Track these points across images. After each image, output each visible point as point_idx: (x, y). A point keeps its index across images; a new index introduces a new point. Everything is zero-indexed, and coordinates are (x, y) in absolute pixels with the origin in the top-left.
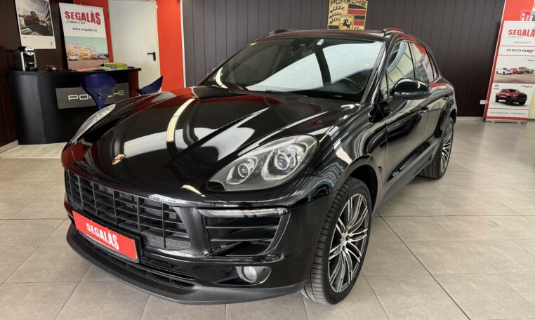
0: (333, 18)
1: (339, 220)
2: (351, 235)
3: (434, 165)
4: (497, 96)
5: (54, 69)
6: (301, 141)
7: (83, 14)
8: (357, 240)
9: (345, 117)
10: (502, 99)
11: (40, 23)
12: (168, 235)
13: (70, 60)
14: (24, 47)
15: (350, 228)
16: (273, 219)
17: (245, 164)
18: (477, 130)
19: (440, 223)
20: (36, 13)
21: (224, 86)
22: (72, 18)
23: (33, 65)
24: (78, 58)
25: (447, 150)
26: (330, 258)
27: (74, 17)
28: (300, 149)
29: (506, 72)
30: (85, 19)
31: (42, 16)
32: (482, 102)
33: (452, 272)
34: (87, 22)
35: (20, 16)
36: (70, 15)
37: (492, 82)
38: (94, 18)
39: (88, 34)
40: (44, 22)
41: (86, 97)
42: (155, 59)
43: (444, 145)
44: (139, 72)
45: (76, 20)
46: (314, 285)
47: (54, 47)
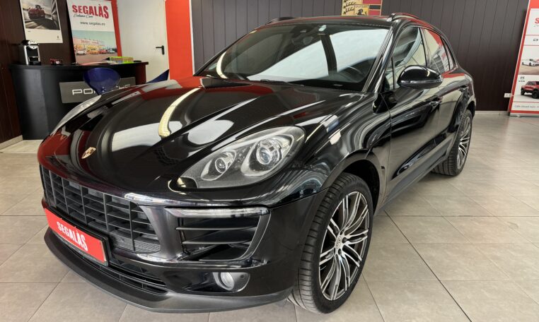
0: (347, 8)
1: (332, 220)
2: (348, 237)
3: (450, 161)
4: (522, 89)
5: (58, 63)
6: (285, 133)
7: (91, 8)
8: (356, 242)
9: (350, 104)
10: (528, 91)
11: (46, 17)
12: (136, 236)
13: (78, 54)
14: (28, 41)
15: (346, 229)
16: (252, 220)
17: (222, 159)
18: (501, 125)
19: (454, 224)
20: (42, 7)
21: (224, 77)
22: (80, 12)
23: (37, 59)
24: (86, 52)
25: (465, 145)
26: (321, 263)
27: (82, 11)
28: (285, 142)
29: (532, 63)
30: (93, 13)
31: (47, 10)
32: (507, 95)
33: (463, 279)
34: (94, 16)
35: (24, 9)
36: (77, 8)
37: (517, 75)
38: (102, 12)
39: (96, 28)
40: (50, 16)
41: (90, 91)
42: (163, 53)
43: (461, 140)
44: (146, 66)
45: (83, 14)
46: (303, 292)
47: (60, 41)
